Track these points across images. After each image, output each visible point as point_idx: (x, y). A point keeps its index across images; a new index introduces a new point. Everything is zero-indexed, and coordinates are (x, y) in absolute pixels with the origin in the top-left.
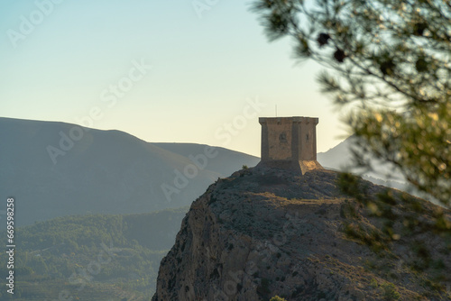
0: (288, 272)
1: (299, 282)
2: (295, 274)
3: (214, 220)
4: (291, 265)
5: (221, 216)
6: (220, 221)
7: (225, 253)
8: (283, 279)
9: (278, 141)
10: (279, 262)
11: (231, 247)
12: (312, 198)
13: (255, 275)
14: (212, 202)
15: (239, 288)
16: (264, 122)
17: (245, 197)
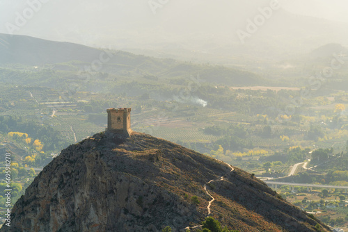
0: (149, 192)
1: (154, 196)
2: (152, 193)
3: (106, 165)
4: (150, 188)
5: (109, 163)
6: (109, 166)
7: (118, 184)
8: (147, 196)
9: (116, 120)
10: (145, 188)
11: (121, 181)
12: (141, 150)
13: (135, 194)
14: (101, 155)
15: (127, 200)
16: (109, 111)
17: (116, 153)
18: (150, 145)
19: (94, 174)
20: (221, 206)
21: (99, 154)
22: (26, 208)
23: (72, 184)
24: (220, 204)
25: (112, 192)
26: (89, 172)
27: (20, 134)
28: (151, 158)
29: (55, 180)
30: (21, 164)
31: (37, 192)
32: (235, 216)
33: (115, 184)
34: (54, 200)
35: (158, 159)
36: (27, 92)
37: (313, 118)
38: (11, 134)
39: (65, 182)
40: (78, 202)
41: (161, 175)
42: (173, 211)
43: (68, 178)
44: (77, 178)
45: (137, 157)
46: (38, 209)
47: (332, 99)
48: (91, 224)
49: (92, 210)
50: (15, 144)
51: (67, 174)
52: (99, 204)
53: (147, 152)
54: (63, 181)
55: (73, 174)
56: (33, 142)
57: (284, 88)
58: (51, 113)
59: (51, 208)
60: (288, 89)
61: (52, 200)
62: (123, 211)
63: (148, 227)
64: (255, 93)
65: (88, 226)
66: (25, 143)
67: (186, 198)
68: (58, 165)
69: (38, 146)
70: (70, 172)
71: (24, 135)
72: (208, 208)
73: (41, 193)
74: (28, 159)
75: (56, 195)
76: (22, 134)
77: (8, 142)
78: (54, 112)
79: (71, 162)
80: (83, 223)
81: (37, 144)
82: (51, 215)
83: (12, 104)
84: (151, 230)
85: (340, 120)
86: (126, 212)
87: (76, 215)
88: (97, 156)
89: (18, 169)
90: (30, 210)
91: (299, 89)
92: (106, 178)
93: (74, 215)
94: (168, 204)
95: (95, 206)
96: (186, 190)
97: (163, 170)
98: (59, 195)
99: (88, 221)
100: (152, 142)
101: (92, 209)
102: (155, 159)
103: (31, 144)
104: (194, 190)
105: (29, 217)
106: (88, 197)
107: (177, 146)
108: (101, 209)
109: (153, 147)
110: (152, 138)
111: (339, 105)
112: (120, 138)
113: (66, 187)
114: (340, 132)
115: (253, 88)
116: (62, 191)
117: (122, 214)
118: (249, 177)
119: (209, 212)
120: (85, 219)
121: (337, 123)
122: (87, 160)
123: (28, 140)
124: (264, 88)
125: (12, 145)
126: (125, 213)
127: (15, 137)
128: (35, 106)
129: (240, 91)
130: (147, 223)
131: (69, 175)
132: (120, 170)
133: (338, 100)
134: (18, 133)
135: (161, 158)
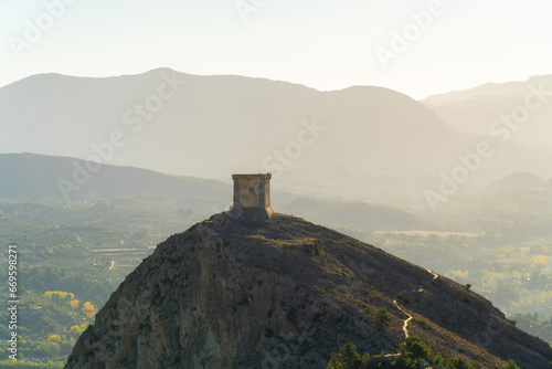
0: (306, 301)
1: (316, 309)
3: (234, 259)
4: (308, 295)
5: (239, 256)
6: (239, 260)
7: (255, 287)
8: (304, 307)
9: (247, 192)
10: (299, 294)
11: (260, 283)
12: (289, 239)
13: (283, 304)
14: (226, 244)
15: (270, 313)
16: (236, 178)
17: (251, 240)
18: (303, 233)
19: (214, 276)
20: (424, 329)
21: (222, 242)
22: (96, 345)
23: (176, 296)
24: (422, 324)
25: (245, 302)
26: (205, 273)
27: (63, 294)
28: (306, 249)
29: (146, 293)
30: (64, 337)
31: (116, 317)
32: (448, 344)
33: (251, 288)
34: (145, 327)
35: (317, 253)
36: (73, 234)
37: (501, 276)
38: (49, 293)
39: (163, 294)
40: (185, 324)
41: (325, 277)
42: (347, 330)
43: (168, 287)
44: (185, 284)
45: (285, 247)
46: (117, 344)
47: (527, 249)
48: (208, 359)
49: (211, 336)
50: (55, 307)
51: (167, 281)
52: (222, 324)
53: (299, 242)
54: (159, 294)
55: (178, 279)
56: (81, 305)
57: (454, 233)
58: (109, 264)
59: (140, 340)
60: (460, 234)
61: (141, 327)
62: (263, 332)
63: (307, 357)
64: (412, 238)
65: (203, 363)
66: (70, 306)
67: (368, 312)
68: (151, 270)
69: (90, 311)
70: (172, 277)
71: (69, 296)
72: (404, 328)
73: (121, 317)
74: (75, 329)
75: (148, 318)
76: (66, 294)
77: (45, 304)
78: (113, 263)
79: (174, 262)
80: (195, 357)
81: (88, 308)
82: (139, 351)
83: (51, 251)
84: (313, 362)
85: (543, 277)
86: (269, 333)
87: (183, 346)
88: (218, 245)
89: (60, 343)
90: (103, 348)
91: (477, 235)
92: (234, 280)
93: (180, 347)
94: (339, 320)
95: (216, 328)
96: (366, 302)
97: (327, 270)
98: (154, 317)
99: (203, 355)
100: (307, 229)
101: (210, 333)
102: (314, 251)
103: (80, 308)
104: (378, 302)
105: (102, 359)
106: (204, 316)
107: (345, 237)
108: (225, 334)
109: (307, 235)
110: (305, 222)
111: (538, 257)
112: (255, 220)
113: (165, 302)
114: (543, 294)
115: (408, 233)
116: (159, 309)
117: (263, 338)
118: (463, 289)
119: (407, 336)
120: (198, 352)
121: (538, 281)
122: (201, 252)
123: (75, 303)
124: (425, 234)
125: (51, 309)
126: (268, 337)
127: (56, 298)
128: (85, 254)
129: (389, 236)
130: (304, 352)
131: (171, 283)
132: (257, 266)
133: (536, 251)
134: (60, 293)
135: (322, 253)
